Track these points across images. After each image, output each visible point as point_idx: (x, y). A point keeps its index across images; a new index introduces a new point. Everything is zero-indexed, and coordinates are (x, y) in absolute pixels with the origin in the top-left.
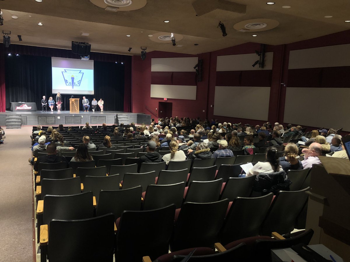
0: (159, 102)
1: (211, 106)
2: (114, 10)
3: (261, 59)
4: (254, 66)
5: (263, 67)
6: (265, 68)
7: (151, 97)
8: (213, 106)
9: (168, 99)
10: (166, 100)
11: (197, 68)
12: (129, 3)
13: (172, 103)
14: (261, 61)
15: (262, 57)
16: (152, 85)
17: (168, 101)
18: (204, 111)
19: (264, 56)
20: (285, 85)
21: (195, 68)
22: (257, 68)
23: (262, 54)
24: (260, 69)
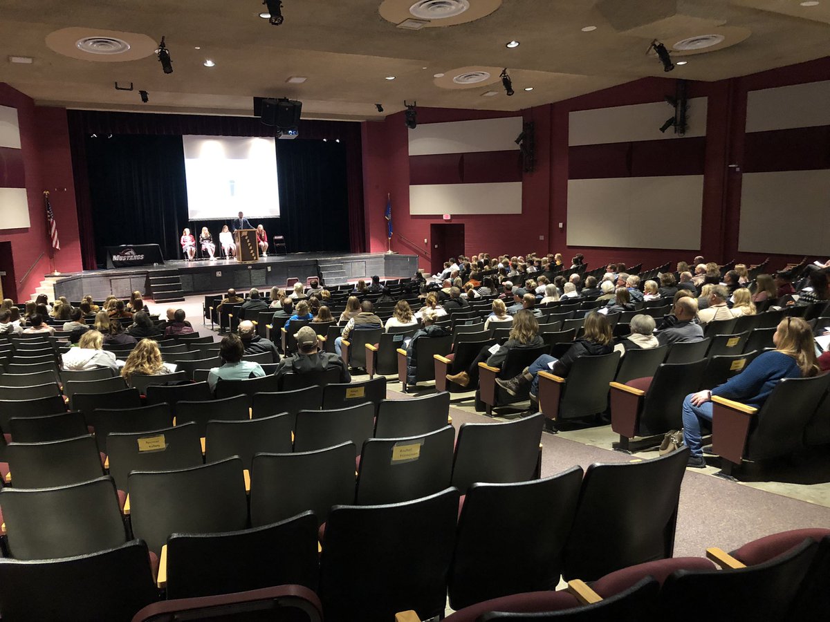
0: (432, 225)
1: (561, 225)
2: (417, 26)
3: (679, 112)
4: (663, 129)
5: (683, 131)
6: (689, 134)
7: (411, 214)
8: (565, 225)
9: (452, 216)
10: (449, 218)
11: (521, 142)
12: (463, 7)
13: (463, 225)
14: (679, 118)
15: (679, 108)
16: (411, 187)
17: (454, 222)
18: (542, 238)
19: (684, 108)
20: (738, 169)
21: (517, 142)
22: (670, 134)
23: (679, 102)
24: (676, 136)
